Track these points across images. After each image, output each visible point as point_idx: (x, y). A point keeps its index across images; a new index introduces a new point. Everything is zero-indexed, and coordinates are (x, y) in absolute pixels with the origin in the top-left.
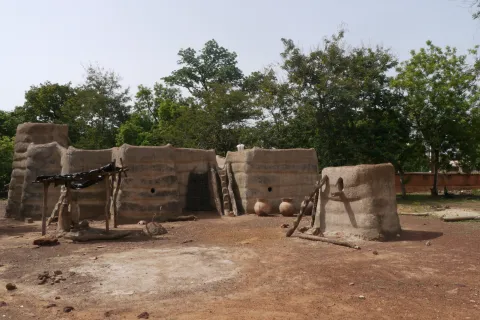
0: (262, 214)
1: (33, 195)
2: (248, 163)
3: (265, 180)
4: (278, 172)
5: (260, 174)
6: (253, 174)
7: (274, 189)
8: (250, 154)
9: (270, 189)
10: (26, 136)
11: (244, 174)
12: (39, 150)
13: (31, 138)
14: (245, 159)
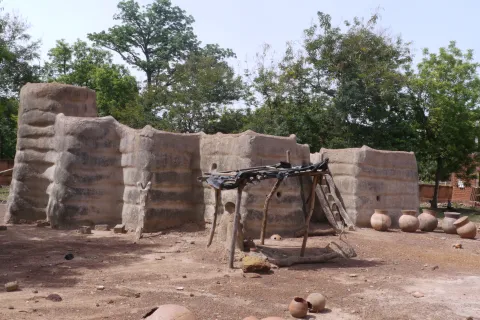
0: (383, 229)
1: (79, 192)
2: (359, 165)
3: (374, 187)
4: (386, 178)
5: (369, 179)
6: (363, 179)
7: (382, 198)
8: (361, 155)
9: (378, 198)
10: (49, 103)
11: (352, 179)
12: (88, 126)
13: (59, 106)
14: (355, 160)
